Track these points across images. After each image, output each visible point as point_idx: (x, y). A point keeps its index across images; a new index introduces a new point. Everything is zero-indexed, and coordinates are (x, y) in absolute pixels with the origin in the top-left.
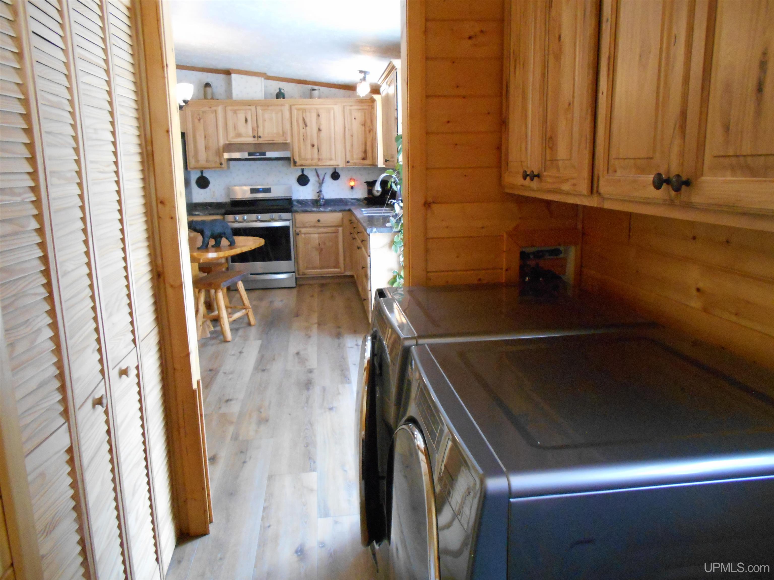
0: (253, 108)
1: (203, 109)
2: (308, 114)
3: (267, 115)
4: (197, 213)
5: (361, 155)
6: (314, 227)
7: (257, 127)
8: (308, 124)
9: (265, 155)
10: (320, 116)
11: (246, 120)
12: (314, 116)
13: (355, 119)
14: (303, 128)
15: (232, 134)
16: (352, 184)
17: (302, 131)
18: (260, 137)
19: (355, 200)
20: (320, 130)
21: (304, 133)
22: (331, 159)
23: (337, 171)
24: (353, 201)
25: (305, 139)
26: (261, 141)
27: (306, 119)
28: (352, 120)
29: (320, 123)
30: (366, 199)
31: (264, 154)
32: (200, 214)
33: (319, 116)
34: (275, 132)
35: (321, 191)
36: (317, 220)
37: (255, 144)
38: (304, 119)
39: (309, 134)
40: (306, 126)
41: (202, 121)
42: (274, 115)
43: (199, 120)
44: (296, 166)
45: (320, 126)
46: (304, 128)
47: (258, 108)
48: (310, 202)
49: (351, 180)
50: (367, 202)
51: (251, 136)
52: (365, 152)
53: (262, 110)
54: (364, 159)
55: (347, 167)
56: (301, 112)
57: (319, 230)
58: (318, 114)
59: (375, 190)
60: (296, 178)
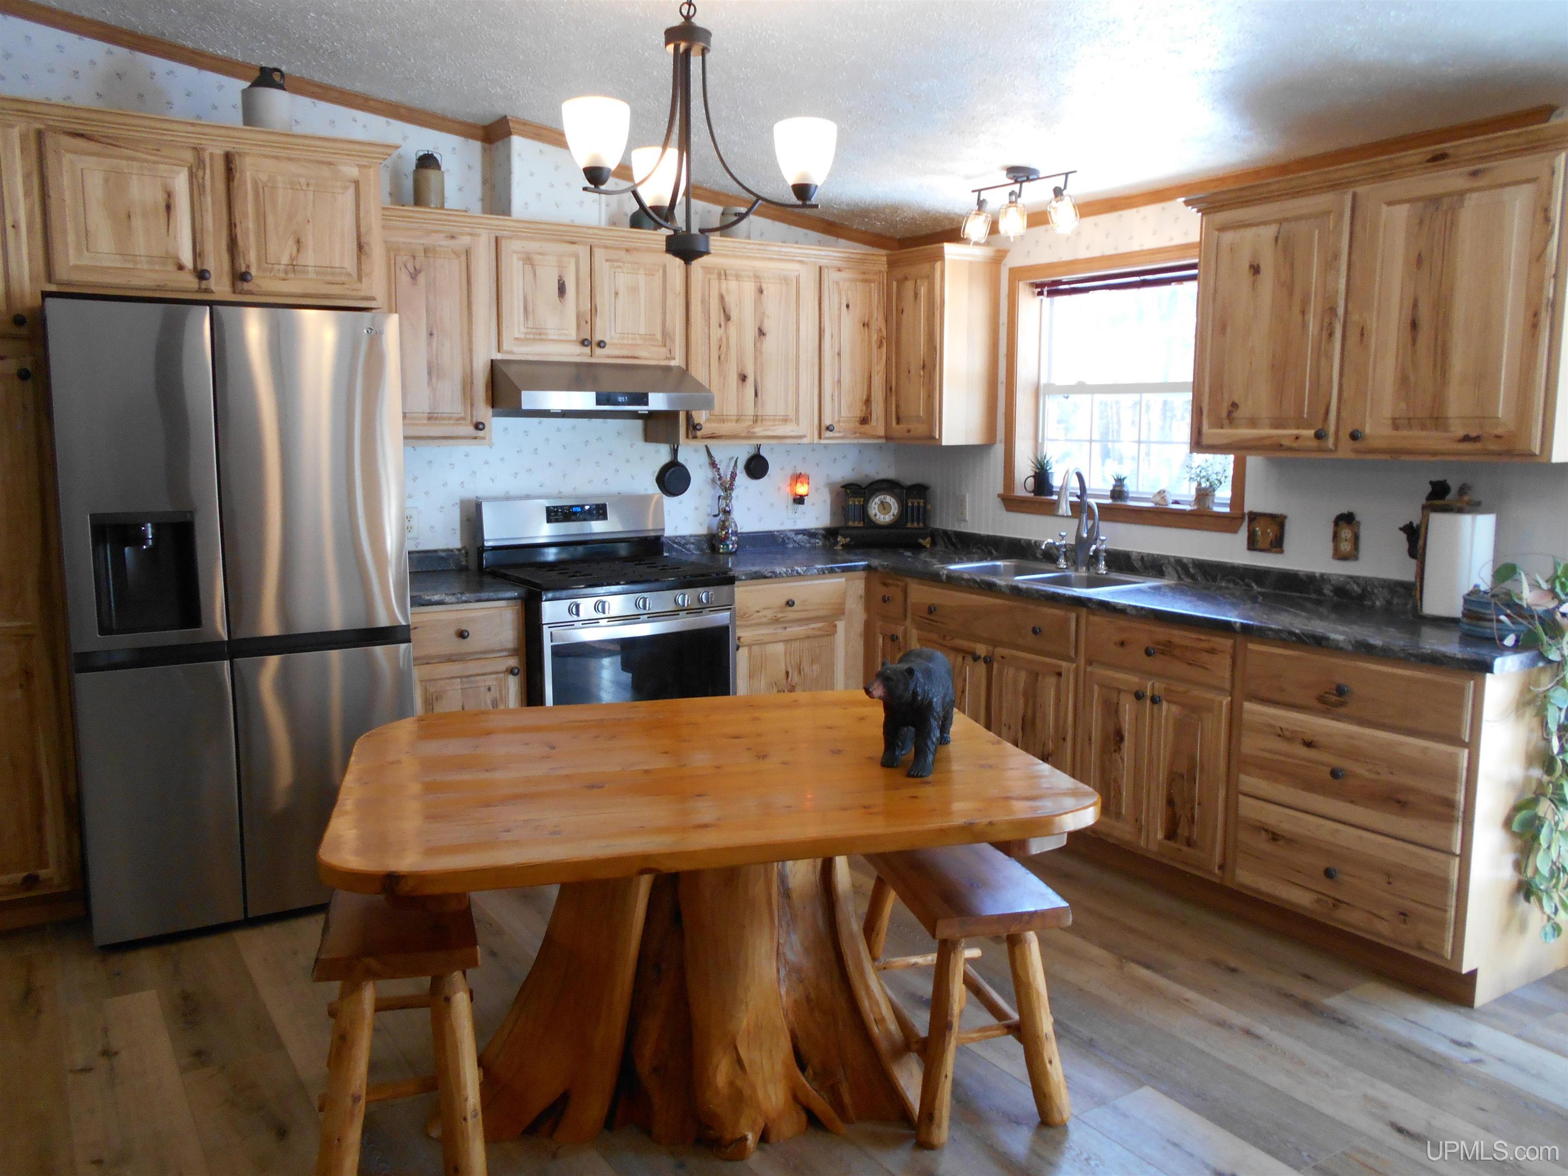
0: (584, 252)
1: (427, 241)
2: (733, 284)
3: (623, 280)
4: (436, 598)
5: (858, 413)
6: (776, 621)
7: (593, 310)
8: (734, 315)
9: (646, 404)
10: (765, 292)
11: (562, 290)
12: (749, 288)
13: (848, 306)
14: (720, 326)
15: (515, 326)
16: (802, 489)
17: (716, 333)
18: (601, 344)
19: (804, 534)
20: (761, 333)
21: (721, 339)
22: (785, 420)
23: (763, 453)
24: (800, 537)
25: (722, 357)
26: (601, 356)
27: (727, 299)
28: (840, 308)
29: (764, 313)
30: (830, 534)
31: (642, 399)
32: (448, 599)
33: (761, 291)
34: (642, 331)
35: (727, 513)
36: (784, 601)
37: (577, 365)
38: (722, 298)
39: (733, 341)
40: (728, 318)
41: (421, 278)
42: (642, 279)
43: (414, 276)
44: (695, 437)
45: (762, 322)
46: (723, 324)
47: (598, 252)
48: (692, 543)
49: (797, 478)
50: (848, 539)
51: (572, 341)
52: (868, 402)
53: (607, 261)
54: (864, 421)
55: (823, 442)
56: (715, 276)
57: (788, 630)
58: (760, 287)
59: (876, 507)
60: (654, 472)
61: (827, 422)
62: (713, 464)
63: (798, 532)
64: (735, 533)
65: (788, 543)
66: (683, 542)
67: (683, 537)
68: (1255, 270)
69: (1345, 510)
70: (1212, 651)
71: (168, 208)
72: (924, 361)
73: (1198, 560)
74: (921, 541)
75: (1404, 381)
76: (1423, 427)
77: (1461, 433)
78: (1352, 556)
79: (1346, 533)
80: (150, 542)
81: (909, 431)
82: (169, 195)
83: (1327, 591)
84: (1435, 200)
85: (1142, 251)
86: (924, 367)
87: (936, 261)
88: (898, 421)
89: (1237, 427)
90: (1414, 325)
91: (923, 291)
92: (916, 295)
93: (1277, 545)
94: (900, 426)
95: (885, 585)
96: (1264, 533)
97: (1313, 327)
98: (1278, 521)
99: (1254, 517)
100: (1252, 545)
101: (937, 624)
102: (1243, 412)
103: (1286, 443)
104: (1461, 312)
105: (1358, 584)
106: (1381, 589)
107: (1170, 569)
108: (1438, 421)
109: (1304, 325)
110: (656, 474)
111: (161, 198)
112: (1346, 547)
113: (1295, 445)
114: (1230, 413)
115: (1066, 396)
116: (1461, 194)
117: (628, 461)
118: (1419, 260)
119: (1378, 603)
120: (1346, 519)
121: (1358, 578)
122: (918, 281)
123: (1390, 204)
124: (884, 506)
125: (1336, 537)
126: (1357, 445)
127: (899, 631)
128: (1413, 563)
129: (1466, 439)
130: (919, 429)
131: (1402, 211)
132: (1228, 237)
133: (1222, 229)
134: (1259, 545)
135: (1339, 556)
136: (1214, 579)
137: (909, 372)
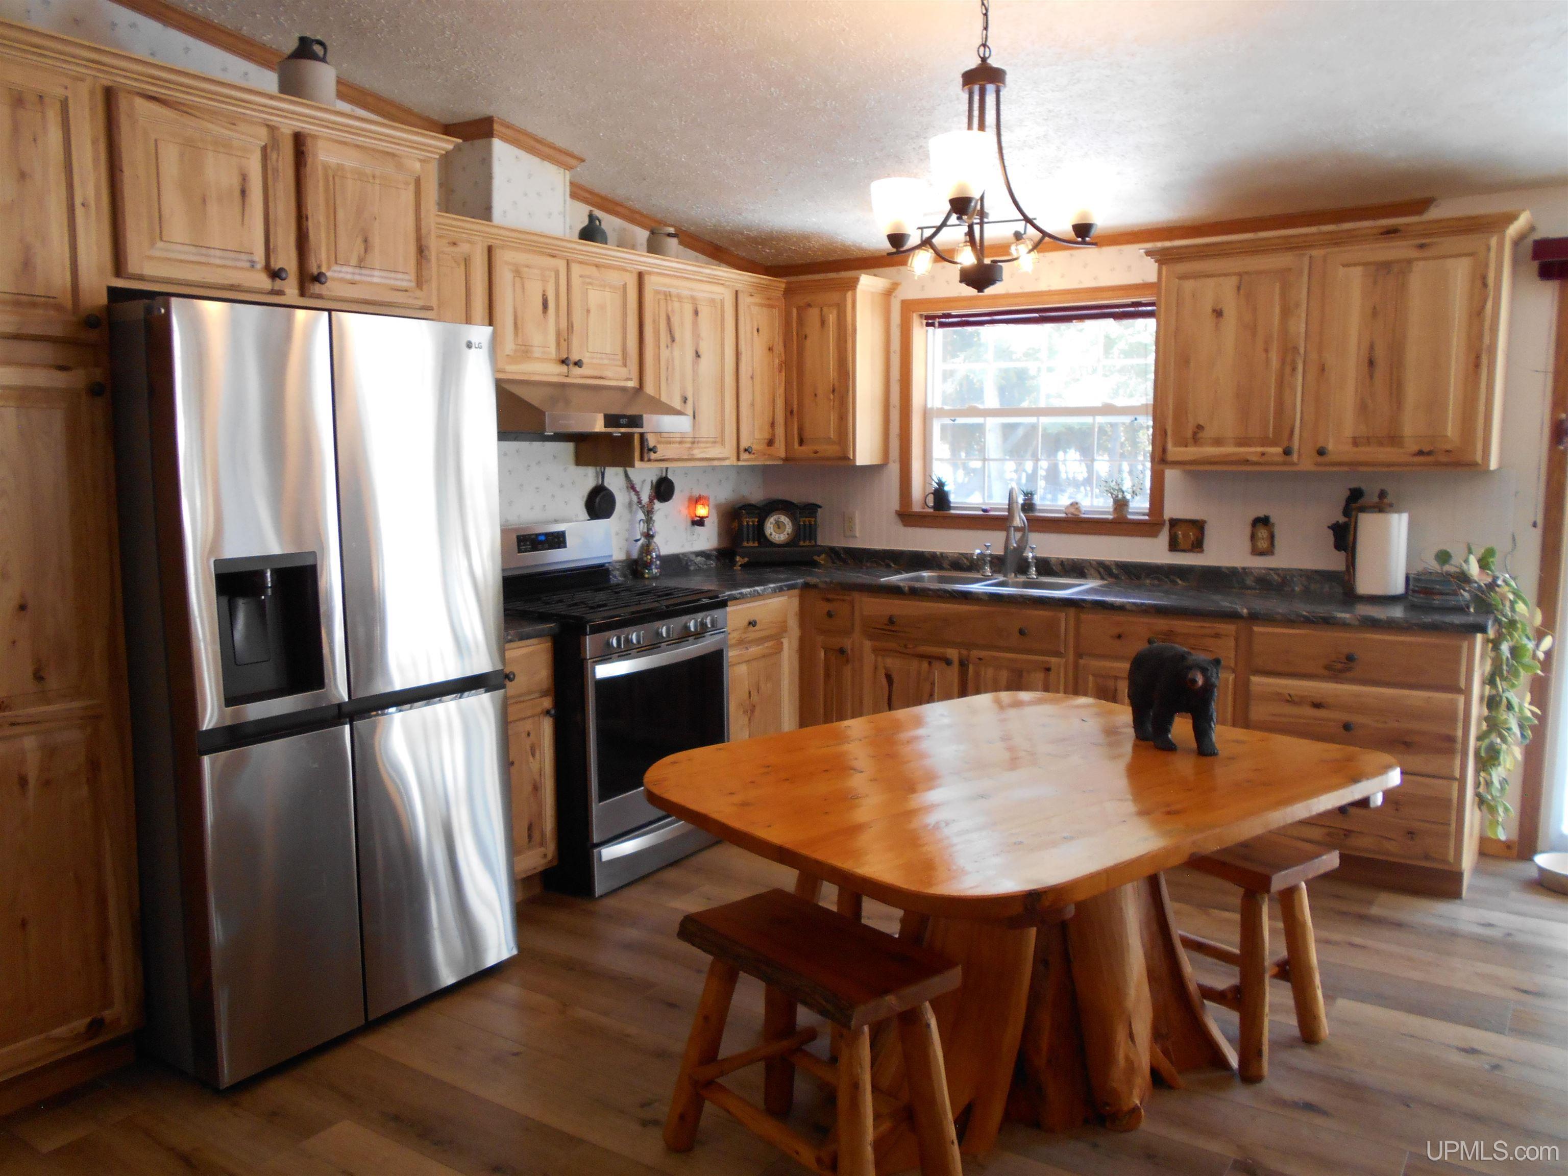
0: (561, 265)
2: (676, 305)
3: (593, 297)
5: (766, 435)
7: (570, 328)
8: (677, 336)
9: (641, 426)
10: (700, 314)
11: (545, 305)
12: (688, 309)
13: (758, 330)
14: (667, 347)
15: (506, 344)
16: (702, 511)
17: (665, 353)
18: (578, 364)
19: (702, 556)
20: (698, 355)
21: (668, 360)
22: (715, 442)
23: (671, 474)
24: (699, 559)
25: (669, 379)
26: (577, 376)
27: (672, 319)
28: (752, 332)
29: (699, 336)
31: (638, 421)
33: (697, 314)
34: (606, 350)
35: (650, 536)
36: (746, 623)
38: (668, 318)
39: (677, 362)
40: (673, 340)
44: (650, 460)
45: (698, 343)
46: (669, 345)
47: (576, 269)
48: (618, 569)
49: (697, 500)
50: (746, 560)
51: (551, 359)
53: (581, 276)
54: (770, 443)
55: (740, 463)
56: (662, 297)
57: (750, 650)
58: (696, 308)
59: (772, 526)
60: (583, 497)
61: (744, 444)
62: (633, 490)
63: (696, 554)
64: (657, 557)
65: (690, 565)
68: (1218, 313)
69: (1261, 514)
70: (1217, 636)
71: (243, 192)
72: (833, 385)
73: (1121, 562)
74: (816, 558)
75: (1363, 408)
76: (1381, 444)
77: (1415, 448)
78: (1269, 551)
79: (1262, 533)
80: (269, 592)
81: (816, 452)
82: (244, 178)
83: (1249, 581)
84: (1386, 266)
85: (1049, 291)
86: (833, 391)
87: (848, 290)
88: (801, 442)
89: (1201, 445)
90: (1371, 363)
91: (832, 318)
92: (823, 322)
93: (1197, 546)
94: (803, 448)
95: (828, 600)
96: (1186, 536)
97: (1275, 363)
98: (1198, 526)
99: (1174, 523)
100: (1174, 546)
101: (899, 634)
102: (1208, 434)
103: (1254, 459)
104: (1413, 354)
105: (1278, 575)
106: (1299, 578)
107: (1092, 571)
108: (1394, 439)
109: (1268, 361)
110: (585, 499)
111: (236, 182)
112: (1263, 544)
113: (1261, 460)
114: (1195, 434)
115: (953, 419)
116: (1409, 262)
117: (562, 486)
118: (1375, 313)
119: (1297, 589)
120: (1262, 522)
121: (1278, 569)
122: (825, 309)
123: (1344, 266)
124: (779, 526)
125: (1253, 537)
126: (1320, 459)
127: (847, 643)
128: (1342, 555)
129: (1420, 453)
130: (831, 450)
131: (1357, 271)
132: (1189, 285)
133: (1184, 277)
134: (1182, 547)
135: (1257, 552)
136: (1138, 578)
137: (816, 395)
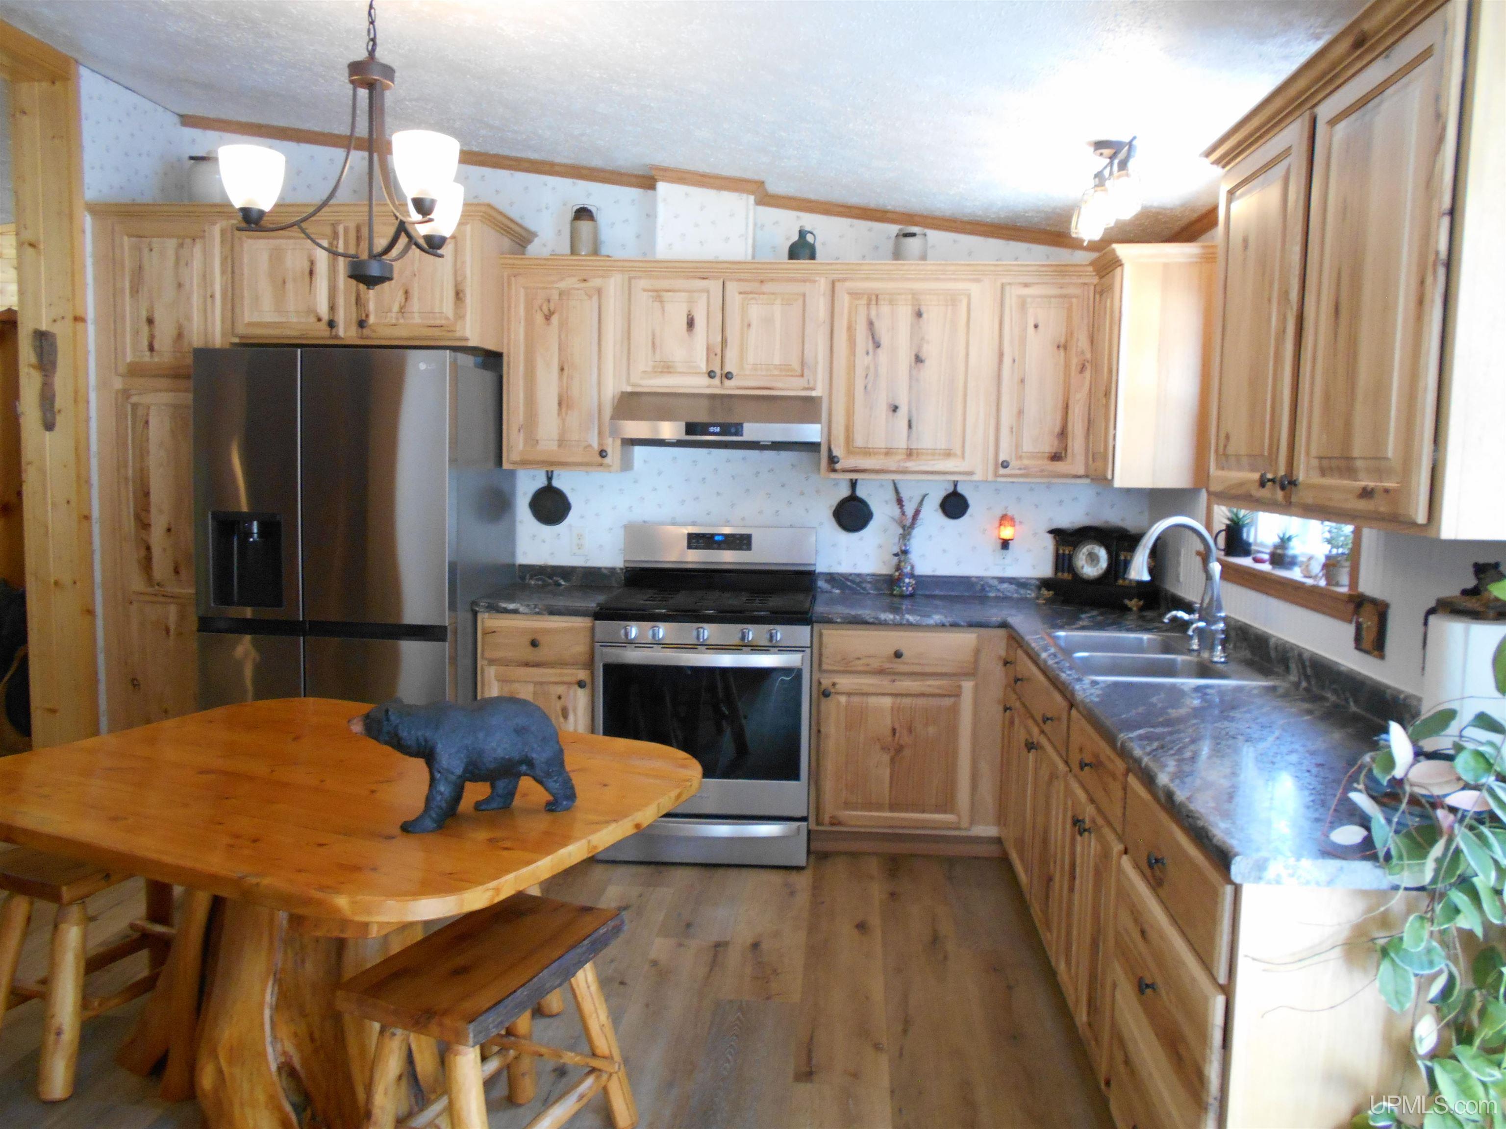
0: (715, 286)
1: (562, 285)
2: (885, 309)
3: (755, 311)
4: (511, 606)
5: (1048, 445)
6: (880, 672)
7: (724, 342)
8: (885, 340)
9: (738, 433)
10: (925, 316)
11: (691, 323)
12: (905, 312)
13: (1036, 326)
14: (868, 353)
15: (643, 361)
16: (1007, 533)
17: (862, 361)
18: (728, 376)
19: (1011, 583)
20: (918, 359)
21: (868, 368)
22: (948, 454)
23: (961, 489)
24: (1005, 585)
25: (869, 386)
26: (731, 387)
27: (877, 324)
28: (1025, 329)
29: (923, 339)
30: (1045, 583)
31: (737, 429)
32: (522, 609)
33: (919, 314)
34: (777, 361)
35: (905, 552)
36: (892, 652)
37: (713, 397)
38: (871, 324)
39: (883, 369)
40: (877, 345)
41: (555, 319)
42: (777, 310)
43: (548, 318)
44: (834, 470)
45: (920, 347)
46: (871, 351)
47: (730, 286)
48: (869, 582)
49: (1005, 519)
50: (1052, 593)
51: (702, 373)
52: (1063, 434)
53: (740, 293)
54: (1056, 457)
56: (864, 301)
57: (897, 683)
58: (919, 310)
59: (1084, 557)
60: (831, 506)
61: (1002, 457)
62: (900, 502)
63: (1002, 580)
64: (912, 575)
65: (990, 591)
66: (858, 580)
67: (859, 575)
70: (1114, 777)
71: (311, 273)
74: (1127, 602)
80: (256, 536)
82: (312, 263)
88: (1093, 457)
93: (1379, 646)
96: (1370, 626)
98: (1382, 611)
99: (1363, 602)
100: (1358, 642)
110: (833, 508)
111: (306, 266)
117: (802, 494)
124: (1093, 558)
127: (1012, 701)
134: (1364, 644)
